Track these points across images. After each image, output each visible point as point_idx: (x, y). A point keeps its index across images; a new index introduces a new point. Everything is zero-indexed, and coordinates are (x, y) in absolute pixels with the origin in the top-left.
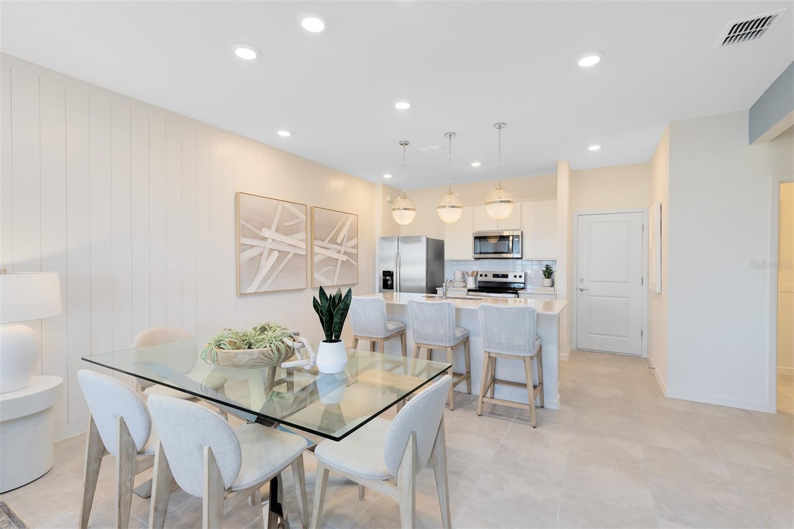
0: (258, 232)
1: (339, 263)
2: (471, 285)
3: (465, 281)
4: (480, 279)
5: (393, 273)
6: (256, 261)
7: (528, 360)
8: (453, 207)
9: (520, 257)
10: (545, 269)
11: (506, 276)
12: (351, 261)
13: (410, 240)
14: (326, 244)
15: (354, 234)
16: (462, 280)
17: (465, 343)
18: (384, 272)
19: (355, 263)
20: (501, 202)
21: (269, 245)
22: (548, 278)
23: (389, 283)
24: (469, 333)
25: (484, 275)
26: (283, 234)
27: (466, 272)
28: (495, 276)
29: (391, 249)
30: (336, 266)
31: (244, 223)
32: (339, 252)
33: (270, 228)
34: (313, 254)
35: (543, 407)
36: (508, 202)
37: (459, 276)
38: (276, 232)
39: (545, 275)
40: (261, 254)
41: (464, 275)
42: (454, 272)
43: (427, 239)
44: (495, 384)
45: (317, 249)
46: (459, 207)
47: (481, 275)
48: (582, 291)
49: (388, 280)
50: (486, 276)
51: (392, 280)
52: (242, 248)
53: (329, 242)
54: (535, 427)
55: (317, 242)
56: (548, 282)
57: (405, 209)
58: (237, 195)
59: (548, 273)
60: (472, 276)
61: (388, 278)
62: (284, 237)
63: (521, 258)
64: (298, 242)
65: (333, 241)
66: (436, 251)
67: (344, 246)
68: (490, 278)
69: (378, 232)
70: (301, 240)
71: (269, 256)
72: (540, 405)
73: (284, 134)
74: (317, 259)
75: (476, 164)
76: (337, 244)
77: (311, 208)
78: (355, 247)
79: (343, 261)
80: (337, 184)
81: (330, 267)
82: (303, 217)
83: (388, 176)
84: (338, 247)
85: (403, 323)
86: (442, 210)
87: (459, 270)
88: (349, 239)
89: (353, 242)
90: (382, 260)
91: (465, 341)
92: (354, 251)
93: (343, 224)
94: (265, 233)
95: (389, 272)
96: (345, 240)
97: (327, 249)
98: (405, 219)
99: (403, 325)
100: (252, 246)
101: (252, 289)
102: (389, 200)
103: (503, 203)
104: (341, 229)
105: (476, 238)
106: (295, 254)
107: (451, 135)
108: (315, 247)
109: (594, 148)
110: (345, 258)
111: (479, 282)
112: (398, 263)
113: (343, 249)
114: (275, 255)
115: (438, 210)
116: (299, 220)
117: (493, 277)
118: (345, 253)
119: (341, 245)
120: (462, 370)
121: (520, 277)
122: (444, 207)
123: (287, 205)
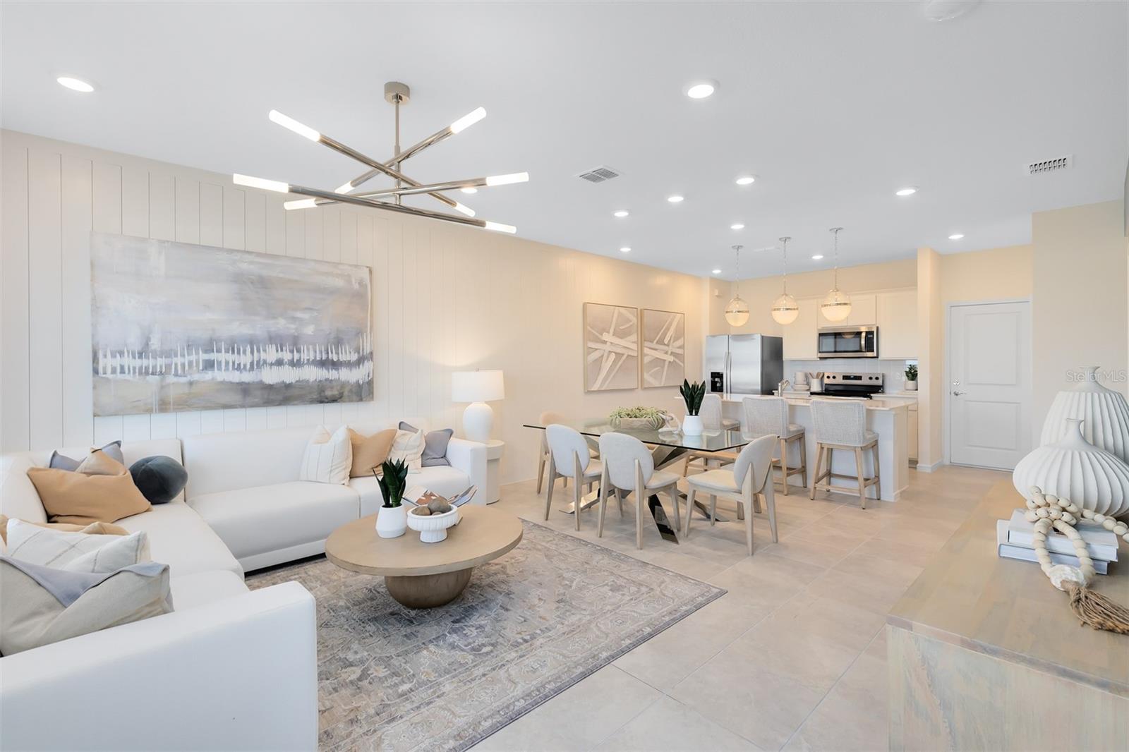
0: (600, 336)
1: (667, 363)
2: (816, 387)
3: (808, 384)
4: (826, 381)
5: (722, 375)
6: (598, 362)
7: (858, 450)
8: (787, 309)
9: (875, 355)
10: (908, 370)
11: (859, 378)
12: (677, 361)
13: (741, 337)
14: (654, 345)
15: (680, 333)
16: (805, 383)
17: (800, 438)
18: (712, 373)
19: (682, 365)
20: (838, 304)
21: (607, 347)
22: (913, 380)
23: (718, 385)
24: (804, 430)
25: (831, 377)
26: (618, 337)
27: (810, 374)
28: (845, 378)
29: (721, 347)
30: (663, 367)
31: (591, 329)
32: (666, 353)
33: (608, 332)
34: (643, 355)
35: (879, 499)
36: (845, 304)
37: (800, 377)
38: (613, 335)
39: (908, 376)
40: (602, 356)
41: (807, 377)
42: (795, 374)
43: (762, 337)
44: (832, 479)
45: (646, 351)
46: (794, 309)
47: (828, 377)
48: (957, 395)
49: (717, 382)
50: (834, 377)
51: (722, 382)
52: (589, 351)
53: (657, 342)
54: (864, 509)
55: (647, 344)
56: (911, 384)
57: (739, 312)
58: (585, 305)
59: (912, 374)
60: (817, 377)
61: (716, 380)
62: (620, 340)
63: (877, 357)
64: (629, 344)
65: (661, 342)
66: (774, 351)
67: (670, 346)
68: (840, 380)
69: (705, 330)
70: (633, 342)
71: (608, 357)
72: (876, 498)
73: (625, 250)
74: (646, 360)
75: (818, 257)
76: (665, 344)
77: (641, 310)
78: (682, 347)
79: (670, 362)
80: (661, 281)
81: (657, 368)
82: (634, 320)
83: (717, 272)
84: (666, 348)
85: (737, 420)
86: (777, 312)
87: (800, 371)
88: (676, 339)
89: (679, 343)
90: (710, 360)
91: (800, 437)
92: (680, 351)
93: (670, 324)
94: (605, 337)
95: (718, 373)
96: (672, 341)
97: (656, 350)
98: (737, 321)
99: (737, 422)
100: (597, 349)
101: (595, 387)
102: (717, 294)
103: (839, 306)
104: (668, 329)
105: (820, 335)
106: (628, 356)
107: (786, 239)
108: (645, 349)
109: (956, 237)
110: (672, 359)
111: (826, 384)
112: (729, 364)
113: (670, 349)
114: (613, 356)
115: (773, 313)
116: (631, 323)
117: (843, 379)
118: (672, 354)
119: (668, 345)
120: (798, 465)
121: (877, 378)
122: (779, 309)
123: (622, 310)
